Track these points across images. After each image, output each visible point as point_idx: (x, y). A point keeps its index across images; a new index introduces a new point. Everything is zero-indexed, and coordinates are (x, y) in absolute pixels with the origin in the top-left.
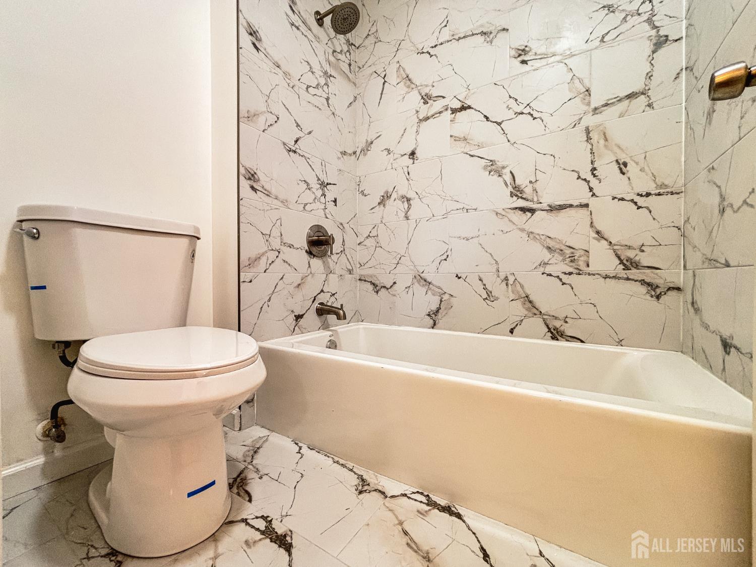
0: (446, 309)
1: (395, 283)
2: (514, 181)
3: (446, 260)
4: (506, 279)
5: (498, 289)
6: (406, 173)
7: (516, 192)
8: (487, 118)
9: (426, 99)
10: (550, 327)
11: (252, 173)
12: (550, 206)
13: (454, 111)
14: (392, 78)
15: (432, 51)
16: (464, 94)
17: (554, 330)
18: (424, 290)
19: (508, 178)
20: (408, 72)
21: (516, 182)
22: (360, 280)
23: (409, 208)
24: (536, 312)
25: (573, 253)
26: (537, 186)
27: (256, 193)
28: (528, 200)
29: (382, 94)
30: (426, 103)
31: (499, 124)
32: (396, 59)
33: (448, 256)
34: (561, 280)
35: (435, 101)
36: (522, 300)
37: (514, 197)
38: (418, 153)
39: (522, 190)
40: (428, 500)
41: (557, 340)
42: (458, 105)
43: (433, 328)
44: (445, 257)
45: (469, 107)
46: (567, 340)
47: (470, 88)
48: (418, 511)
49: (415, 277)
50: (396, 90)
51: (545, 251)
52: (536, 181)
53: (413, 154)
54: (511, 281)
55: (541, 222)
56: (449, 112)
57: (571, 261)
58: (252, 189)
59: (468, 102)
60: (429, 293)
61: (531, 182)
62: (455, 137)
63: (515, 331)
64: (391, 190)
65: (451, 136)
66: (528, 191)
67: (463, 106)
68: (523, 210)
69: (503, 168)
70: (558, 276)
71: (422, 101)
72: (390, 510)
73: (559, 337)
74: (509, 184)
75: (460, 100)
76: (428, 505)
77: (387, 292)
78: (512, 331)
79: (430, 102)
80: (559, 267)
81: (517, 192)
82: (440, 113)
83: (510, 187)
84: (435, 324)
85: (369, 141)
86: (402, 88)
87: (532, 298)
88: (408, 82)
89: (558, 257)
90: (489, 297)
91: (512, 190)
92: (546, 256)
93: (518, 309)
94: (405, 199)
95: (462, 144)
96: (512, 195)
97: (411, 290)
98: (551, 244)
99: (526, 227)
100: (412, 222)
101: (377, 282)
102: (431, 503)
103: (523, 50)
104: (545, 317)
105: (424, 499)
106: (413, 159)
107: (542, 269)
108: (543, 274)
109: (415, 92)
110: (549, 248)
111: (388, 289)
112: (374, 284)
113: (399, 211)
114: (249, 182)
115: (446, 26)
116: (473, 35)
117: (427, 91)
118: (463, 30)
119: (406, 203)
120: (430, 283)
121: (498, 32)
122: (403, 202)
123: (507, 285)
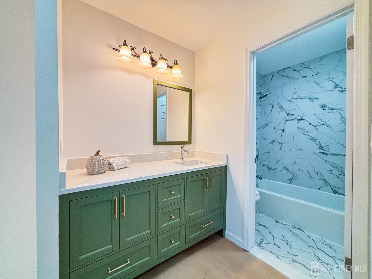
0: (295, 179)
1: (276, 168)
2: (320, 144)
3: (295, 164)
4: (317, 173)
5: (314, 176)
6: (281, 136)
8: (311, 124)
9: (288, 114)
10: (333, 189)
12: (333, 154)
13: (298, 120)
14: (276, 105)
15: (290, 100)
16: (302, 115)
17: (335, 191)
18: (287, 172)
19: (318, 143)
20: (281, 105)
22: (263, 165)
23: (282, 146)
24: (328, 184)
25: (342, 169)
26: (328, 147)
28: (325, 151)
29: (272, 110)
31: (315, 126)
32: (277, 100)
34: (337, 176)
36: (323, 180)
37: (320, 149)
38: (285, 130)
39: (323, 147)
41: (336, 194)
42: (300, 118)
45: (304, 120)
46: (339, 194)
47: (304, 113)
49: (284, 167)
50: (277, 110)
52: (328, 145)
53: (283, 130)
54: (319, 174)
55: (330, 158)
57: (341, 171)
59: (304, 118)
60: (289, 173)
61: (326, 145)
62: (299, 128)
63: (320, 189)
64: (275, 139)
65: (297, 127)
66: (325, 148)
67: (302, 119)
68: (324, 153)
69: (317, 140)
72: (285, 226)
74: (318, 145)
77: (273, 171)
79: (290, 116)
80: (336, 172)
81: (321, 147)
82: (293, 119)
84: (291, 183)
85: (267, 123)
86: (279, 110)
87: (326, 180)
88: (282, 108)
89: (335, 169)
90: (311, 177)
91: (319, 147)
92: (332, 168)
93: (322, 183)
94: (280, 143)
95: (302, 130)
97: (282, 171)
98: (334, 165)
99: (324, 158)
100: (283, 150)
103: (324, 106)
104: (331, 186)
105: (293, 226)
106: (283, 132)
107: (330, 172)
109: (284, 112)
112: (268, 167)
113: (278, 146)
115: (295, 94)
116: (305, 98)
117: (288, 112)
118: (302, 96)
119: (280, 144)
120: (289, 170)
121: (314, 99)
122: (279, 144)
123: (317, 175)
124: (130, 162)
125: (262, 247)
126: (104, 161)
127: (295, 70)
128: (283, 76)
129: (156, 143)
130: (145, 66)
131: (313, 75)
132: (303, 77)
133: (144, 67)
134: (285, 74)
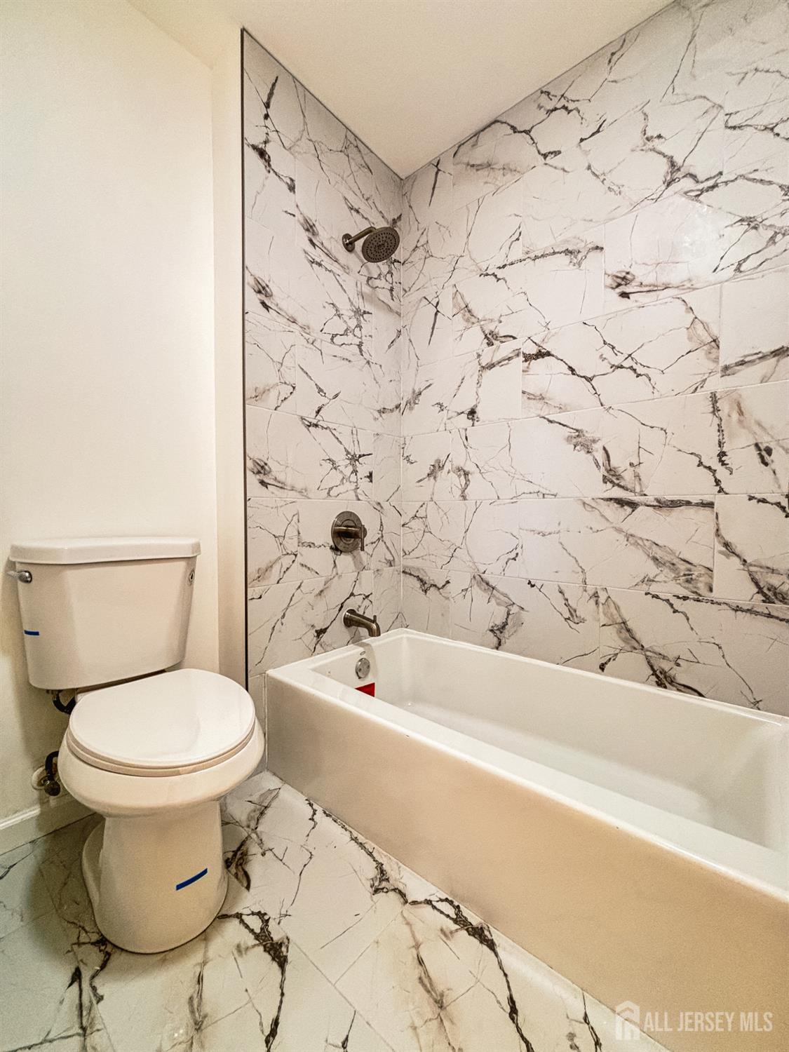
0: (514, 625)
1: (448, 582)
2: (609, 461)
3: (514, 559)
4: (596, 595)
5: (585, 608)
6: (464, 439)
7: (610, 477)
8: (572, 370)
9: (491, 338)
10: (655, 668)
11: (262, 464)
12: (658, 501)
13: (528, 358)
14: (447, 307)
15: (500, 273)
16: (542, 335)
17: (661, 673)
18: (486, 596)
19: (600, 457)
20: (467, 300)
21: (611, 462)
22: (403, 572)
23: (467, 485)
24: (636, 645)
25: (690, 570)
26: (639, 470)
27: (267, 488)
28: (627, 490)
29: (433, 328)
30: (490, 344)
31: (589, 380)
32: (452, 281)
33: (517, 554)
34: (671, 605)
35: (502, 342)
36: (617, 626)
37: (608, 483)
38: (480, 413)
39: (619, 475)
40: (457, 915)
41: (665, 687)
42: (533, 350)
43: (497, 648)
44: (513, 555)
45: (548, 354)
46: (678, 690)
47: (549, 326)
48: (442, 930)
49: (474, 577)
50: (451, 325)
51: (651, 562)
52: (640, 463)
53: (472, 413)
54: (602, 599)
55: (645, 522)
56: (521, 358)
57: (687, 581)
58: (262, 485)
59: (547, 347)
60: (493, 600)
61: (631, 464)
62: (529, 394)
63: (607, 667)
64: (443, 458)
65: (524, 392)
66: (628, 477)
67: (540, 351)
68: (621, 502)
69: (594, 441)
70: (668, 600)
71: (486, 341)
72: (408, 924)
73: (667, 685)
74: (601, 464)
75: (535, 343)
76: (455, 921)
77: (438, 592)
78: (602, 667)
79: (497, 343)
80: (669, 587)
81: (612, 477)
82: (509, 359)
83: (603, 469)
84: (500, 644)
85: (417, 391)
86: (459, 322)
87: (630, 624)
88: (468, 314)
89: (667, 574)
90: (572, 616)
91: (606, 474)
92: (652, 570)
93: (611, 640)
94: (462, 473)
95: (539, 404)
96: (605, 480)
97: (468, 593)
98: (659, 553)
99: (625, 526)
100: (470, 503)
101: (425, 578)
102: (460, 920)
103: (624, 278)
104: (648, 653)
105: (452, 912)
106: (473, 420)
107: (645, 587)
108: (646, 594)
109: (476, 329)
110: (655, 559)
111: (439, 589)
112: (421, 580)
113: (454, 487)
114: (258, 477)
115: (518, 239)
116: (554, 253)
117: (492, 327)
118: (542, 245)
119: (463, 477)
120: (493, 588)
121: (589, 251)
122: (459, 476)
123: (597, 603)
127: (514, 129)
128: (473, 166)
131: (582, 140)
132: (545, 156)
134: (478, 156)
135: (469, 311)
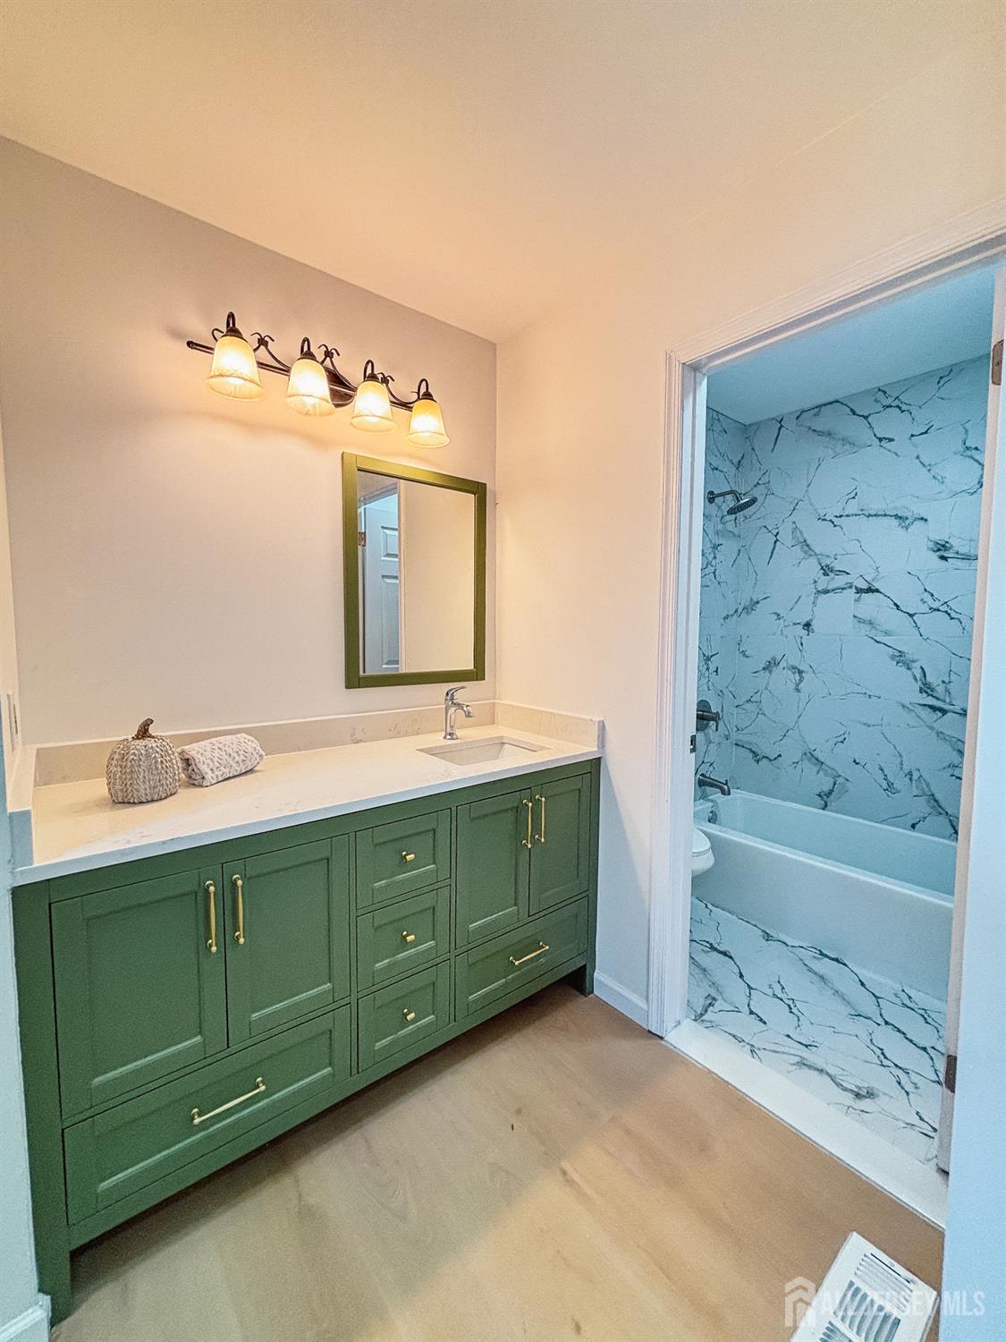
0: (839, 792)
1: (780, 756)
2: (925, 677)
3: (842, 742)
4: (910, 774)
5: (900, 783)
6: (799, 644)
8: (897, 606)
9: (827, 570)
10: (957, 829)
12: (964, 710)
13: (859, 591)
14: (786, 538)
15: (836, 521)
16: (872, 576)
18: (815, 768)
19: (918, 674)
20: (805, 537)
21: (927, 679)
22: (736, 744)
23: (801, 681)
24: (942, 812)
26: (949, 686)
28: (939, 700)
29: (772, 553)
30: (826, 574)
31: (911, 616)
32: (793, 518)
33: (845, 739)
35: (837, 575)
36: (927, 797)
37: (924, 693)
38: (814, 625)
39: (933, 689)
42: (865, 586)
43: (823, 809)
44: (841, 739)
45: (877, 591)
47: (879, 570)
48: (813, 956)
49: (805, 754)
50: (788, 554)
51: (957, 754)
52: (950, 682)
53: (807, 625)
54: (915, 777)
55: (953, 725)
56: (854, 590)
59: (876, 585)
60: (821, 772)
61: (943, 682)
62: (859, 618)
63: (917, 827)
64: (779, 658)
65: (855, 617)
66: (941, 690)
67: (870, 587)
68: (933, 708)
69: (914, 661)
71: (822, 571)
72: (792, 952)
74: (918, 679)
75: (866, 580)
76: (820, 955)
77: (771, 766)
78: (913, 826)
79: (832, 575)
81: (927, 689)
82: (843, 589)
83: (920, 683)
84: (826, 806)
85: (755, 600)
86: (798, 552)
87: (938, 797)
88: (807, 549)
90: (890, 787)
91: (922, 687)
92: (957, 759)
93: (922, 807)
94: (796, 671)
95: (868, 627)
96: (921, 691)
97: (799, 766)
99: (935, 726)
100: (804, 695)
101: (758, 751)
102: (823, 955)
103: (943, 545)
104: (952, 819)
105: (817, 952)
106: (808, 631)
107: (951, 771)
108: (952, 776)
109: (813, 561)
110: (960, 752)
111: (771, 760)
112: (754, 752)
113: (788, 681)
115: (854, 498)
116: (885, 515)
117: (828, 561)
118: (875, 507)
119: (797, 675)
120: (822, 763)
121: (915, 520)
122: (794, 673)
123: (911, 779)
124: (262, 752)
125: (711, 1022)
126: (169, 755)
127: (854, 413)
128: (814, 431)
129: (355, 679)
130: (309, 407)
131: (912, 436)
132: (880, 440)
133: (308, 411)
134: (820, 424)
135: (808, 545)
